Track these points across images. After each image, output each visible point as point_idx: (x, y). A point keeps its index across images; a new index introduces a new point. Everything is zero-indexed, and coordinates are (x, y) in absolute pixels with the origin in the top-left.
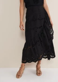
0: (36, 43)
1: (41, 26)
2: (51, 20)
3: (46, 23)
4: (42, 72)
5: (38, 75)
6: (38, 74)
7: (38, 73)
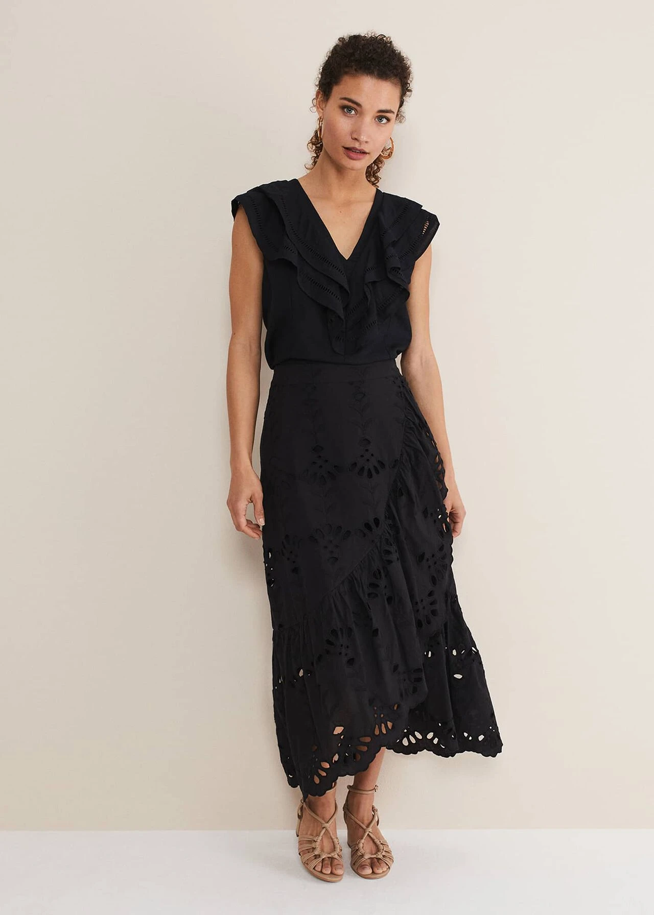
0: (329, 642)
1: (377, 521)
2: (452, 478)
3: (404, 499)
4: (392, 846)
5: (368, 871)
6: (363, 867)
7: (367, 856)
